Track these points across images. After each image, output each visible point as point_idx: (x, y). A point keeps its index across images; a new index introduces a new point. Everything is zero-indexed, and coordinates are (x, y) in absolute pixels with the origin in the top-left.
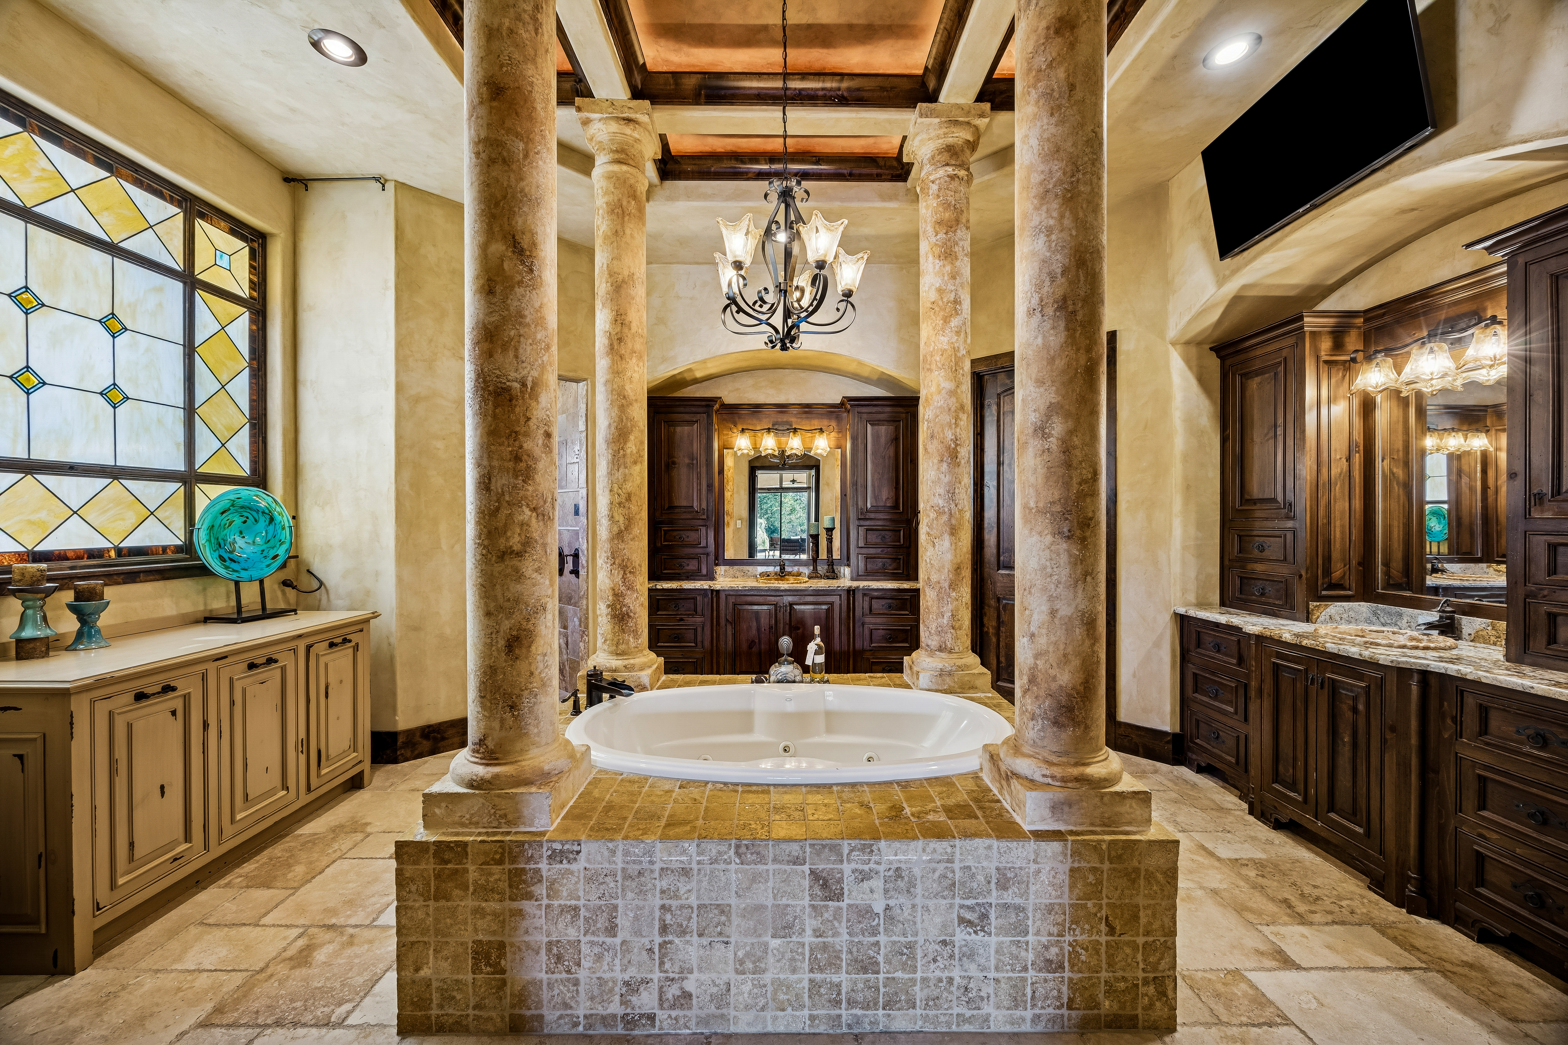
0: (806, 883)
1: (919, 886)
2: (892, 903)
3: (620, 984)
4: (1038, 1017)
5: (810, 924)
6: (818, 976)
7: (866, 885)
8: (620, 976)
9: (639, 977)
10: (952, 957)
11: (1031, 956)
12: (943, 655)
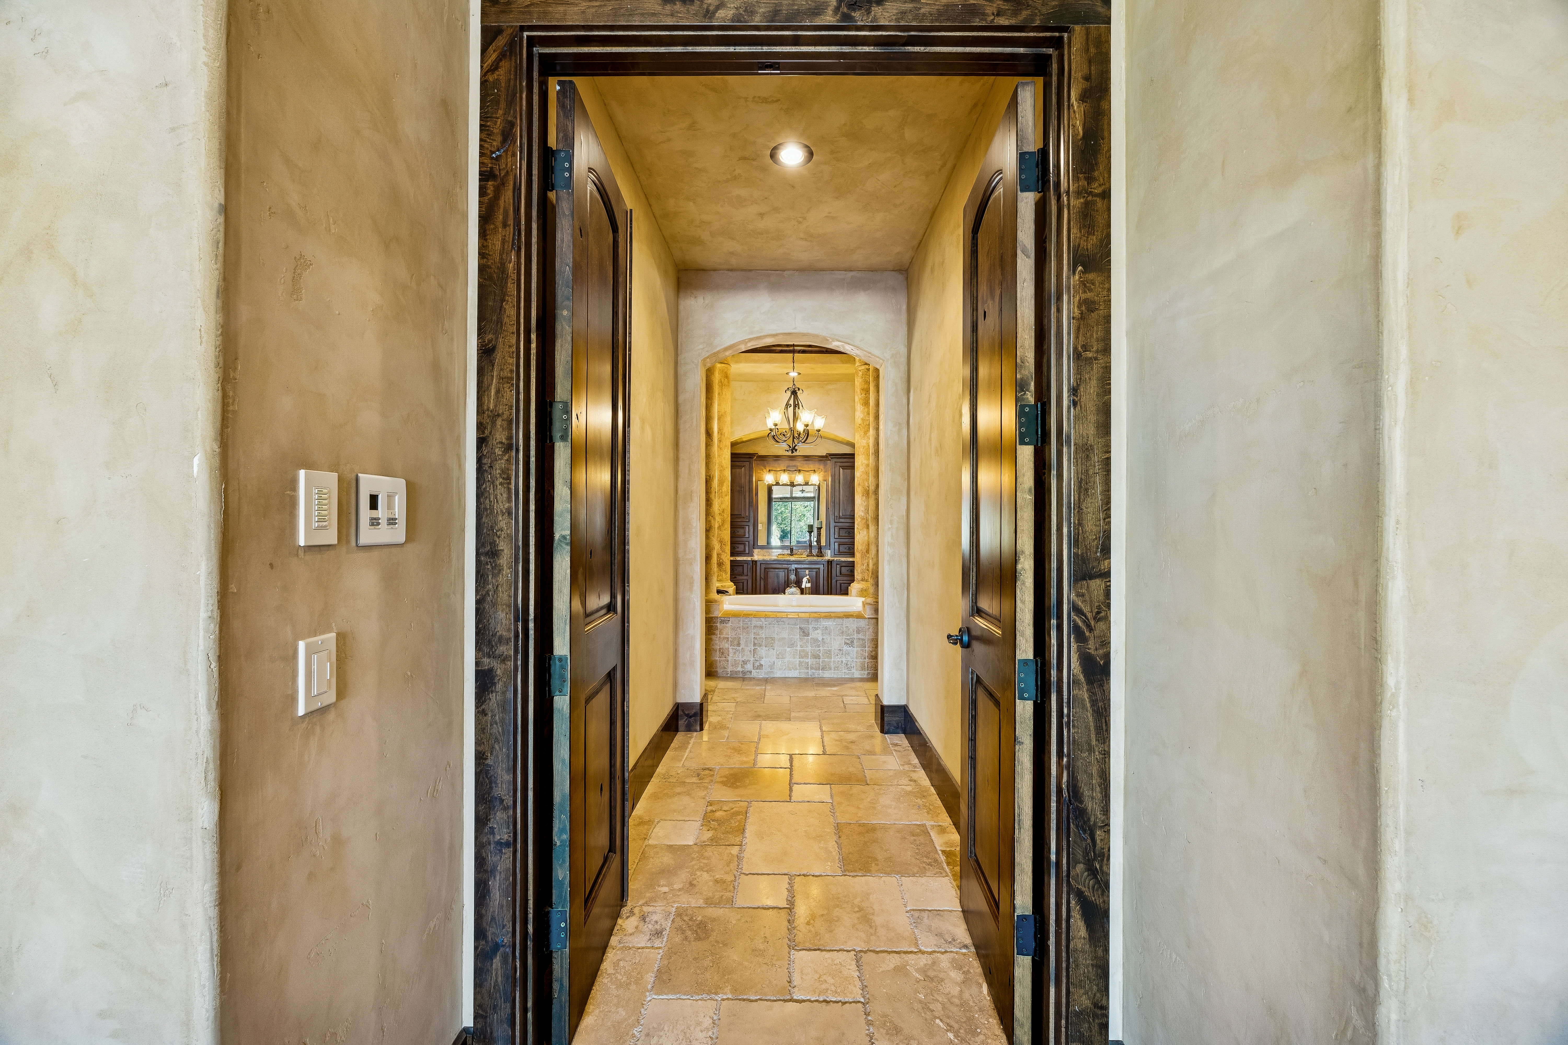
0: (798, 631)
1: (832, 632)
2: (824, 637)
3: (741, 661)
4: (869, 673)
5: (799, 643)
6: (802, 660)
7: (816, 632)
8: (741, 659)
9: (747, 659)
10: (842, 654)
11: (867, 654)
12: (863, 582)
